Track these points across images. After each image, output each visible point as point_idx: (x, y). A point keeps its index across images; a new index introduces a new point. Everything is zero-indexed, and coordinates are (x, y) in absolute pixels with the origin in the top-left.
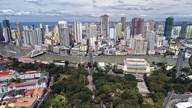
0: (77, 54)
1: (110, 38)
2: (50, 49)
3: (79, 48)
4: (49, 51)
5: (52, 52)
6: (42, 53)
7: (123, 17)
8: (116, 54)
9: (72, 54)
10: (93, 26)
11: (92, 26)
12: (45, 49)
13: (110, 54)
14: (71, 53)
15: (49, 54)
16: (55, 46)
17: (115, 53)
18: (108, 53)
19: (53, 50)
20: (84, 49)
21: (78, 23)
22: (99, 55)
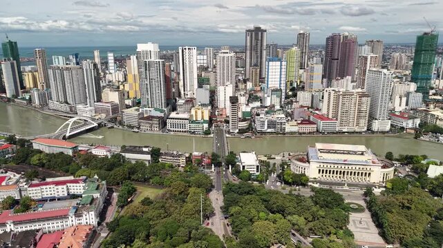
0: (184, 130)
1: (269, 86)
2: (114, 116)
3: (190, 112)
4: (113, 120)
5: (121, 123)
6: (96, 124)
7: (302, 32)
8: (287, 130)
9: (172, 129)
10: (226, 55)
11: (222, 55)
12: (103, 116)
13: (269, 130)
14: (168, 126)
15: (112, 127)
16: (128, 107)
17: (283, 126)
18: (266, 127)
19: (122, 117)
20: (203, 116)
21: (187, 47)
22: (242, 132)
